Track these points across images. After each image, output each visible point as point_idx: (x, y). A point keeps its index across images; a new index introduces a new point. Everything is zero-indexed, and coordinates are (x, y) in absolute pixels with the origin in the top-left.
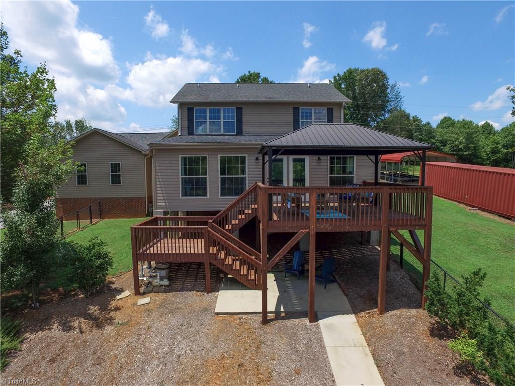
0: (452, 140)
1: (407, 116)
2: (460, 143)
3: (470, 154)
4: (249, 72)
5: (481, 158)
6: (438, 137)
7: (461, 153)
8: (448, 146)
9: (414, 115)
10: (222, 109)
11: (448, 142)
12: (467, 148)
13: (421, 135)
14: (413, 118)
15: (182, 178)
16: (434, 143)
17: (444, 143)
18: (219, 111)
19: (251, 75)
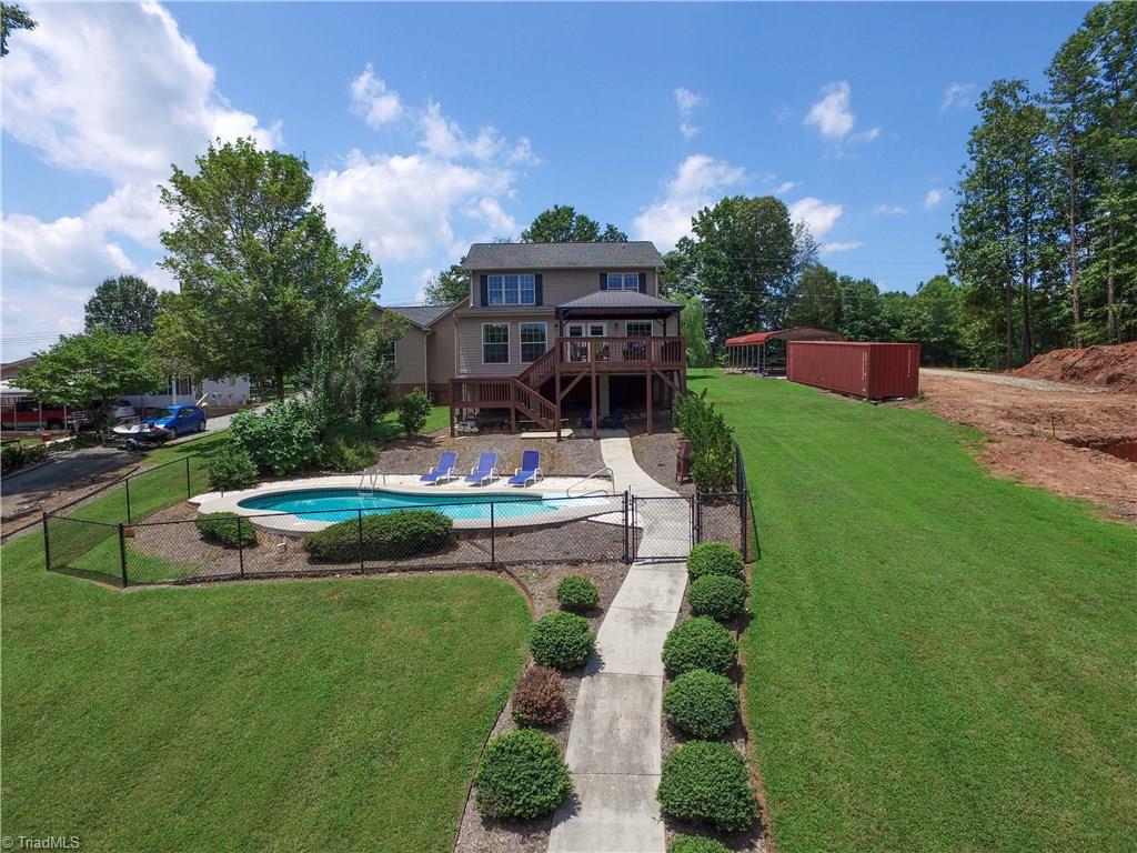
0: (911, 318)
1: (831, 277)
2: (924, 322)
3: (944, 341)
4: (556, 207)
5: (965, 349)
6: (886, 312)
7: (924, 339)
8: (903, 327)
9: (844, 275)
11: (905, 321)
12: (936, 331)
13: (857, 308)
14: (842, 279)
16: (875, 323)
17: (897, 323)
19: (559, 211)
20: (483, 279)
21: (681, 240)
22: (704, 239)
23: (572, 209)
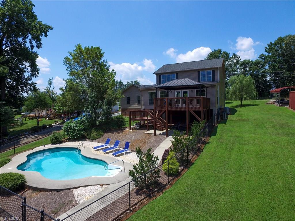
10: (166, 75)
15: (149, 99)
18: (170, 75)
19: (216, 51)
20: (160, 76)
21: (261, 55)
22: (270, 54)
23: (221, 50)
